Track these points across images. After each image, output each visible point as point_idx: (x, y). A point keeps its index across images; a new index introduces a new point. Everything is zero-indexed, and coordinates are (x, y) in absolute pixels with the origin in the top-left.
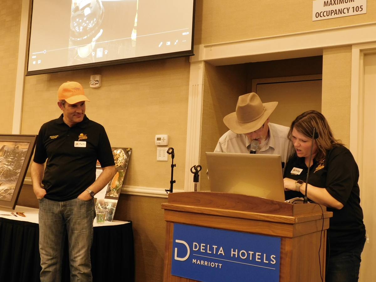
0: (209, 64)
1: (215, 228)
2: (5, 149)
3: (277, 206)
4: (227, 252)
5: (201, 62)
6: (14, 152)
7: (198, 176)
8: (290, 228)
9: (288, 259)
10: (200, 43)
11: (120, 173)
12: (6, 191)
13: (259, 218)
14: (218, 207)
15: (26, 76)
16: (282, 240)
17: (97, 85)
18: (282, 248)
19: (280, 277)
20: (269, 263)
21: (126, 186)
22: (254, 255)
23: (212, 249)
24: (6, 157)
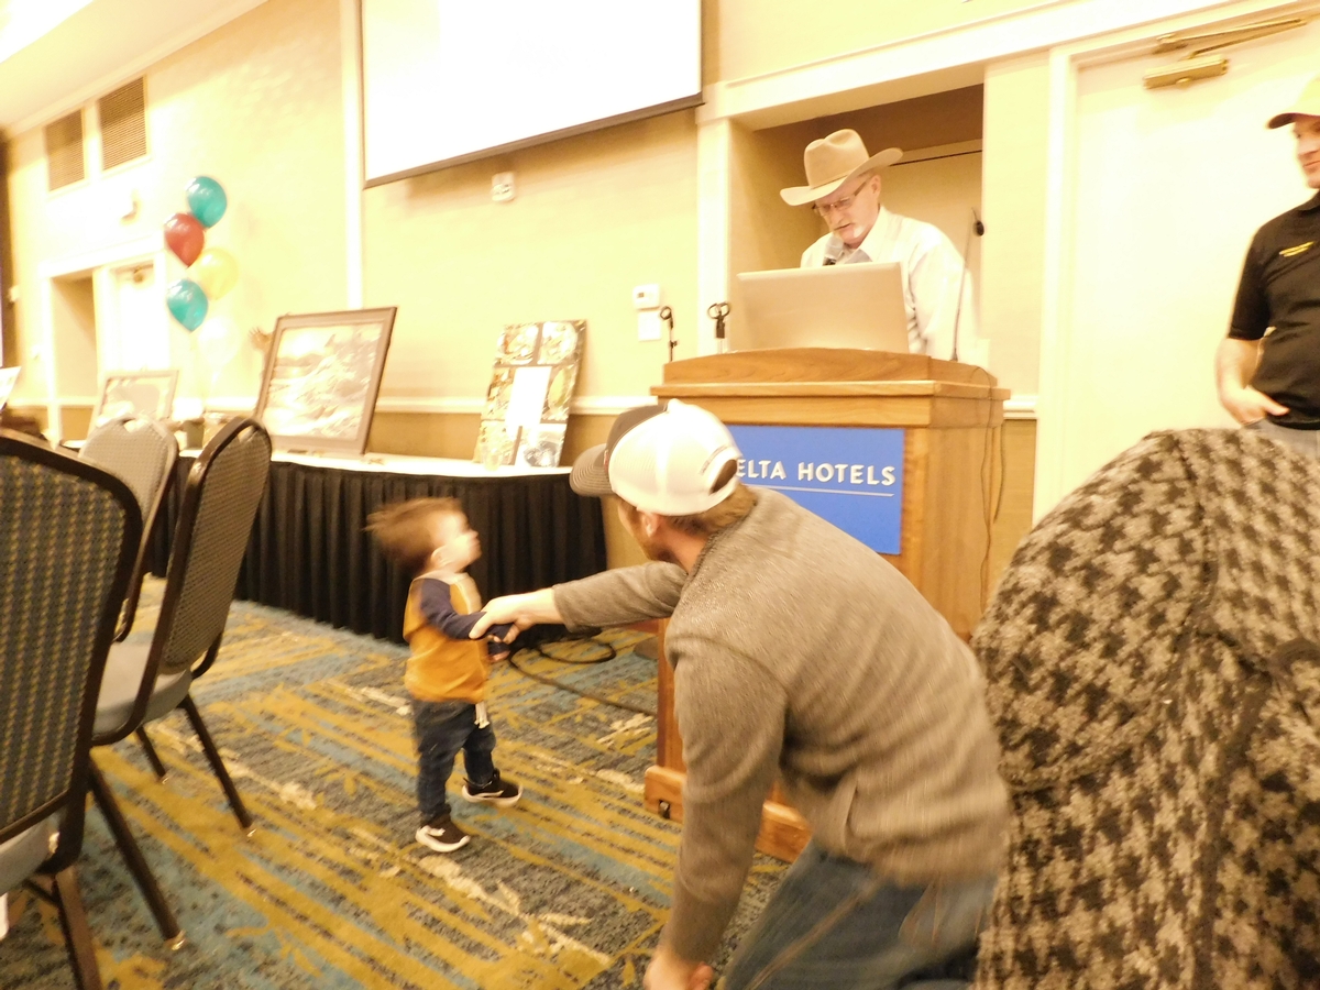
0: (738, 124)
1: (762, 424)
2: (337, 340)
3: (895, 364)
4: (791, 470)
5: (721, 119)
6: (355, 345)
7: (724, 325)
8: (925, 405)
9: (919, 474)
10: (716, 79)
11: (567, 372)
13: (857, 391)
14: (769, 379)
15: (366, 188)
16: (906, 435)
17: (508, 195)
18: (906, 452)
19: (904, 511)
20: (880, 484)
21: (580, 398)
22: (847, 472)
23: (758, 469)
24: (341, 356)
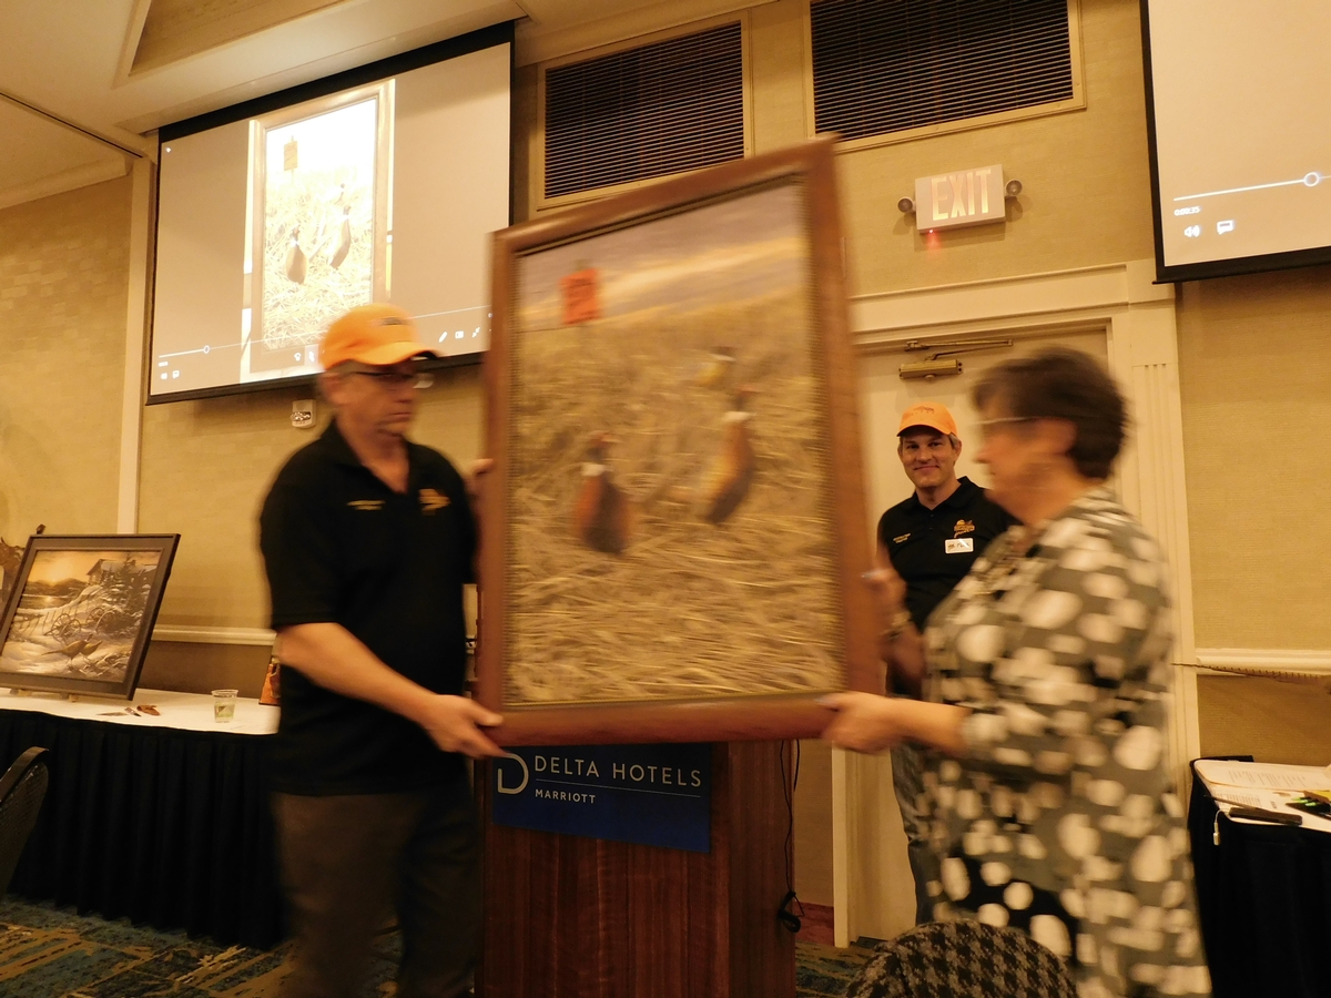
2: (104, 567)
4: (605, 770)
6: (125, 573)
12: (110, 660)
15: (146, 405)
17: (308, 422)
19: (711, 811)
20: (689, 785)
24: (107, 586)
